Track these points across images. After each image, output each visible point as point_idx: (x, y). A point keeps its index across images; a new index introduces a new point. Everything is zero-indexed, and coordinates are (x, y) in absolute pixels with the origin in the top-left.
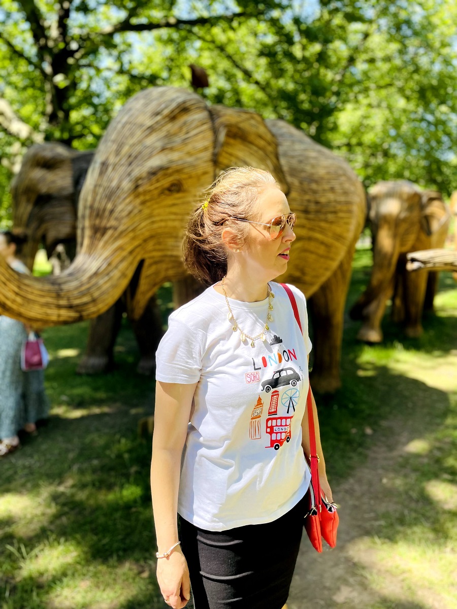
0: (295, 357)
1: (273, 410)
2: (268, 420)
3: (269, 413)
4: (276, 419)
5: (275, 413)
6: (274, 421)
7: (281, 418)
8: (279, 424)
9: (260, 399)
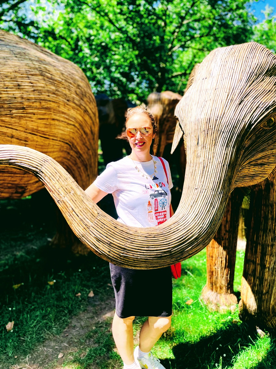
0: (164, 185)
1: (156, 209)
2: (155, 213)
3: (155, 210)
4: (158, 213)
5: (157, 210)
6: (157, 214)
7: (160, 212)
8: (159, 215)
9: (149, 202)
